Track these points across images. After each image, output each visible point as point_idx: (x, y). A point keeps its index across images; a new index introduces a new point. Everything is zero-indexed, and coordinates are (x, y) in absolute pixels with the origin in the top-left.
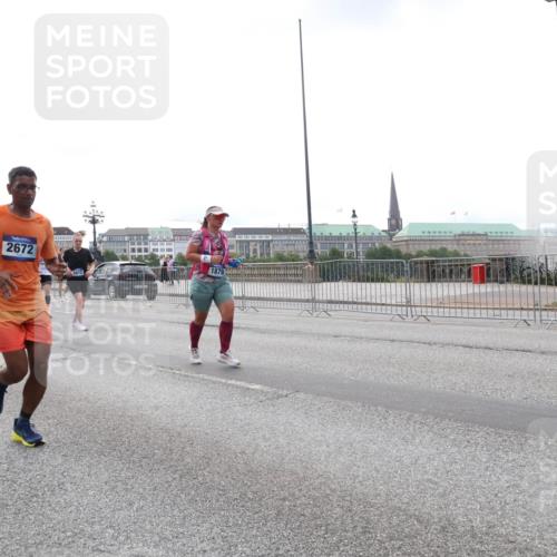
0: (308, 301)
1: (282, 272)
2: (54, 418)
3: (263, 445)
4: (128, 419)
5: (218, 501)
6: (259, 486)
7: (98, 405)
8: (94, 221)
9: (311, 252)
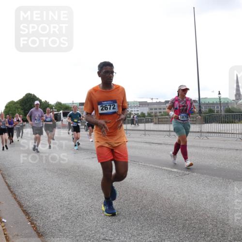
0: (198, 132)
2: (88, 183)
3: (177, 195)
5: (157, 220)
6: (175, 214)
9: (200, 110)
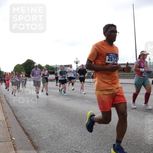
1: (129, 76)
4: (86, 116)
7: (78, 112)
8: (77, 63)
